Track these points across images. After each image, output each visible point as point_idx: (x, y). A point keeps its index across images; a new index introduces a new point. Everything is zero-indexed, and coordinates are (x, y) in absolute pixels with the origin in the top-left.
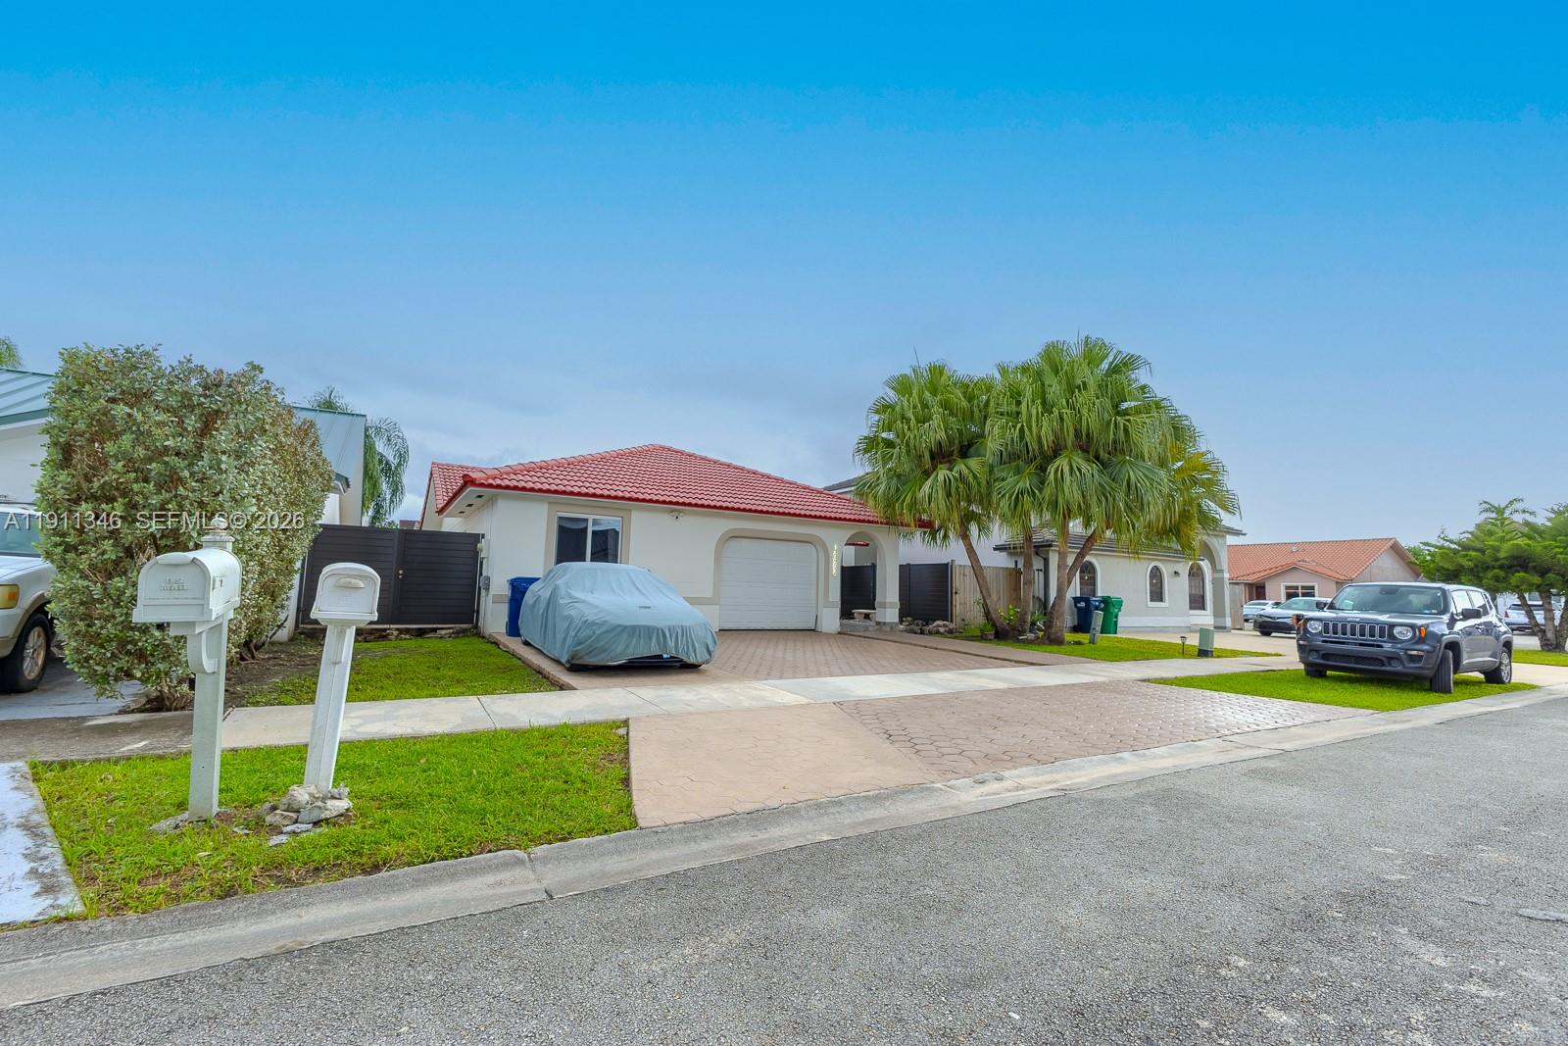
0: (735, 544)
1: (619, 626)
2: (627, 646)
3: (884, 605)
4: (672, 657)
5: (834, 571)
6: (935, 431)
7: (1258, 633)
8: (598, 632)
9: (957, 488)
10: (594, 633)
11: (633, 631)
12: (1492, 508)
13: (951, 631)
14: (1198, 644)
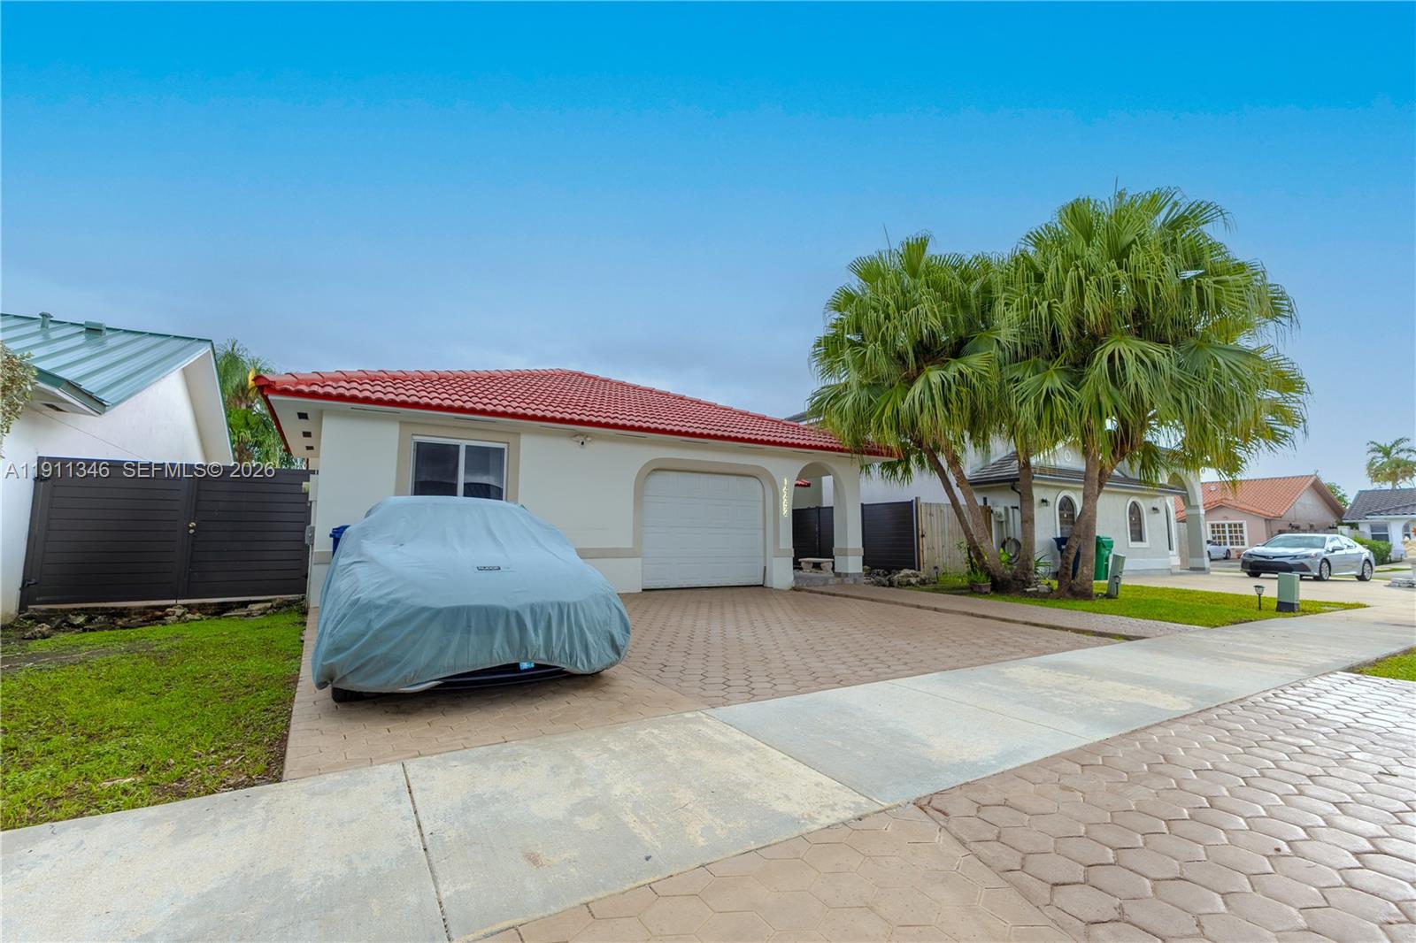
0: (659, 478)
1: (424, 609)
2: (442, 651)
3: (844, 552)
4: (538, 667)
5: (785, 512)
6: (930, 316)
7: (1246, 575)
8: (377, 625)
9: (958, 393)
10: (369, 625)
11: (457, 618)
12: (1380, 449)
13: (923, 582)
14: (1276, 596)
